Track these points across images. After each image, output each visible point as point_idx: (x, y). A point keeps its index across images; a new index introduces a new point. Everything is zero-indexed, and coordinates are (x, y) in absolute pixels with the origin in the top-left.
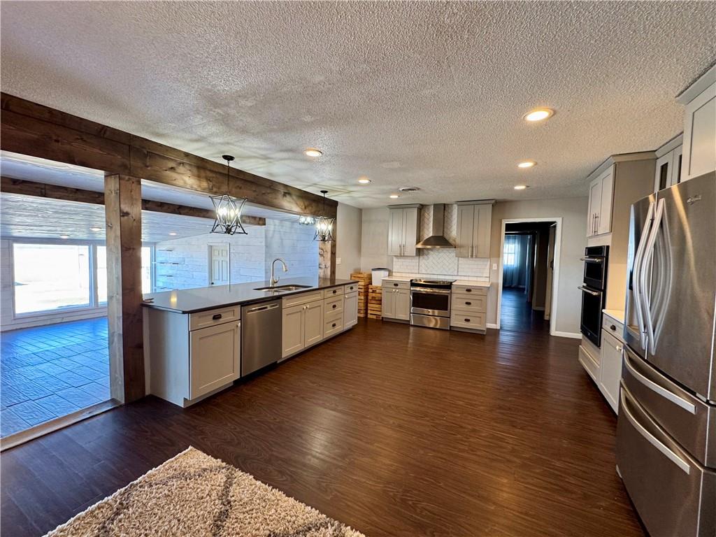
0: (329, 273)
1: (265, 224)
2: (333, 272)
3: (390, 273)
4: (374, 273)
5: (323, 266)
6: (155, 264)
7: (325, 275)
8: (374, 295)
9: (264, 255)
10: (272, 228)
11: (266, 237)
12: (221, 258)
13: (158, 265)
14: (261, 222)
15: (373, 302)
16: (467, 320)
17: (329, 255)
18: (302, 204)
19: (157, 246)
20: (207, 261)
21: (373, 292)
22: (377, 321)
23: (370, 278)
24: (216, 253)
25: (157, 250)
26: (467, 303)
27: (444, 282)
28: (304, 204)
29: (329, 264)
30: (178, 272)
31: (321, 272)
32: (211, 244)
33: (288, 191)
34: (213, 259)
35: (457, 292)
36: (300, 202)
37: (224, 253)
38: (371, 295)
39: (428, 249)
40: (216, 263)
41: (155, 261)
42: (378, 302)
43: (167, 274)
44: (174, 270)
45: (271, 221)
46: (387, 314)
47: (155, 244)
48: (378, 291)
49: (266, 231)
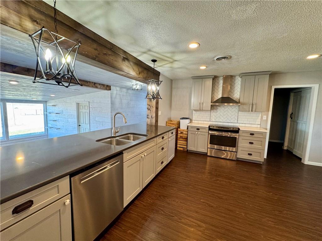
0: (154, 122)
1: (110, 90)
2: (157, 121)
3: (191, 121)
4: (182, 121)
5: (150, 117)
6: (46, 114)
7: (151, 123)
8: (181, 135)
9: (110, 109)
10: (115, 92)
11: (111, 98)
12: (84, 111)
13: (48, 114)
14: (107, 88)
15: (181, 139)
16: (250, 154)
17: (154, 109)
18: (137, 70)
19: (47, 103)
20: (76, 112)
21: (181, 133)
22: (183, 152)
23: (179, 124)
24: (81, 107)
25: (47, 105)
26: (250, 143)
27: (234, 128)
28: (139, 70)
29: (154, 115)
30: (60, 118)
31: (149, 121)
32: (78, 102)
33: (127, 57)
34: (80, 111)
35: (243, 135)
36: (136, 68)
37: (86, 107)
38: (179, 135)
39: (217, 106)
40: (82, 113)
41: (46, 112)
42: (185, 140)
43: (54, 119)
44: (57, 117)
45: (114, 87)
46: (191, 148)
47: (46, 102)
48: (184, 133)
49: (111, 94)
